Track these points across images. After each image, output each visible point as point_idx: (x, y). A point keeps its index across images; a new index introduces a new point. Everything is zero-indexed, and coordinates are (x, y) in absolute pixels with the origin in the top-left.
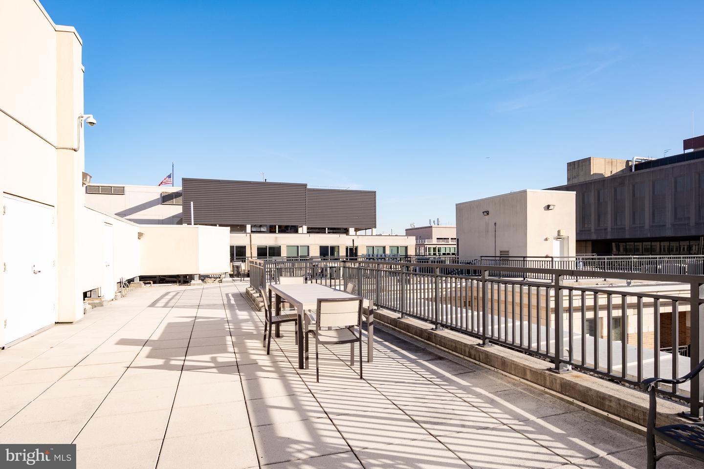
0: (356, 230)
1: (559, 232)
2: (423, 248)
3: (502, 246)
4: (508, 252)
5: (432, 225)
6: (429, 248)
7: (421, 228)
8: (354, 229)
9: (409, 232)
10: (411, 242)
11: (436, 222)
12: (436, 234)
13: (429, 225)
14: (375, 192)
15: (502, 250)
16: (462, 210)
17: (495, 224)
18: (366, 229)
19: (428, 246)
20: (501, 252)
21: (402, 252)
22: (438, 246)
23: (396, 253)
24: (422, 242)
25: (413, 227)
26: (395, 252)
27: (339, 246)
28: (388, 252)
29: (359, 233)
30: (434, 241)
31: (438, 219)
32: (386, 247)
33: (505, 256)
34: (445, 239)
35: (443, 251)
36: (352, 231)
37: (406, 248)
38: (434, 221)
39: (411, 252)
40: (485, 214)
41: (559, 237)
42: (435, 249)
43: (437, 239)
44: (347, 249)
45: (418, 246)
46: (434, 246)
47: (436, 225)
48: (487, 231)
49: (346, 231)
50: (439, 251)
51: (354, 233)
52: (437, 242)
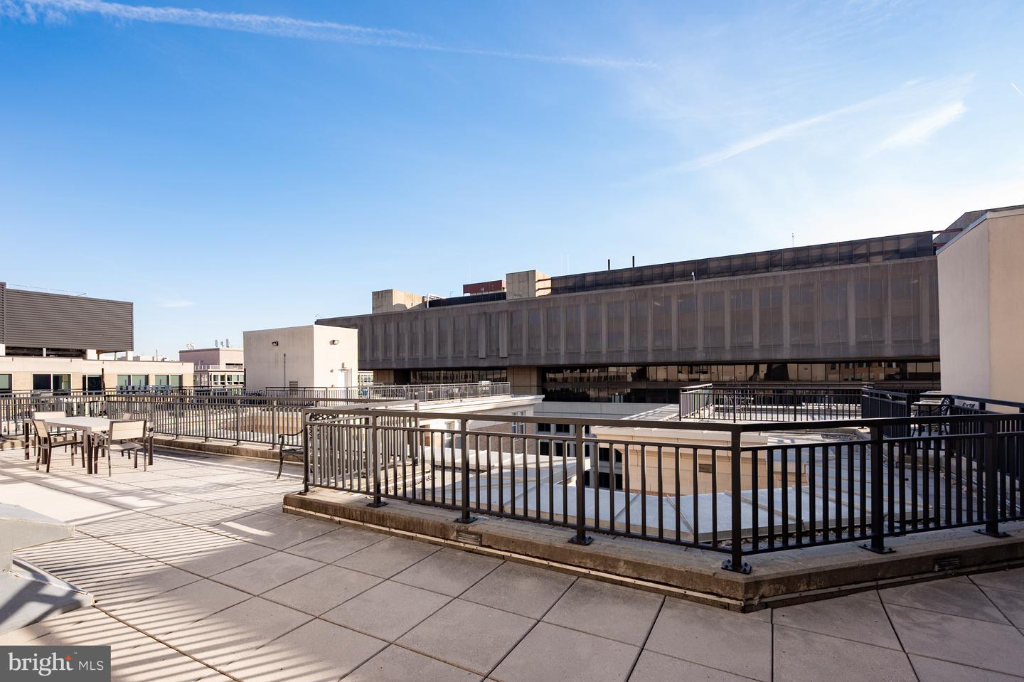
0: (99, 352)
1: (343, 364)
2: (206, 376)
3: (291, 377)
4: (297, 382)
5: (220, 346)
6: (214, 376)
7: (203, 350)
8: (95, 351)
9: (186, 356)
10: (188, 370)
11: (225, 344)
12: (224, 358)
13: (215, 347)
14: (131, 304)
15: (291, 380)
16: (251, 339)
17: (285, 355)
18: (116, 352)
19: (213, 374)
20: (290, 382)
21: (174, 383)
22: (227, 374)
23: (166, 384)
24: (204, 368)
25: (190, 348)
26: (164, 383)
27: (70, 375)
28: (152, 383)
29: (103, 356)
30: (222, 367)
31: (227, 340)
32: (150, 376)
33: (294, 387)
34: (237, 364)
35: (234, 380)
36: (91, 353)
37: (181, 377)
38: (222, 343)
39: (188, 383)
40: (274, 344)
41: (343, 369)
42: (223, 377)
43: (227, 364)
44: (84, 378)
45: (197, 374)
46: (223, 374)
47: (225, 348)
48: (277, 362)
49: (81, 354)
50: (228, 379)
51: (95, 357)
52: (227, 368)
